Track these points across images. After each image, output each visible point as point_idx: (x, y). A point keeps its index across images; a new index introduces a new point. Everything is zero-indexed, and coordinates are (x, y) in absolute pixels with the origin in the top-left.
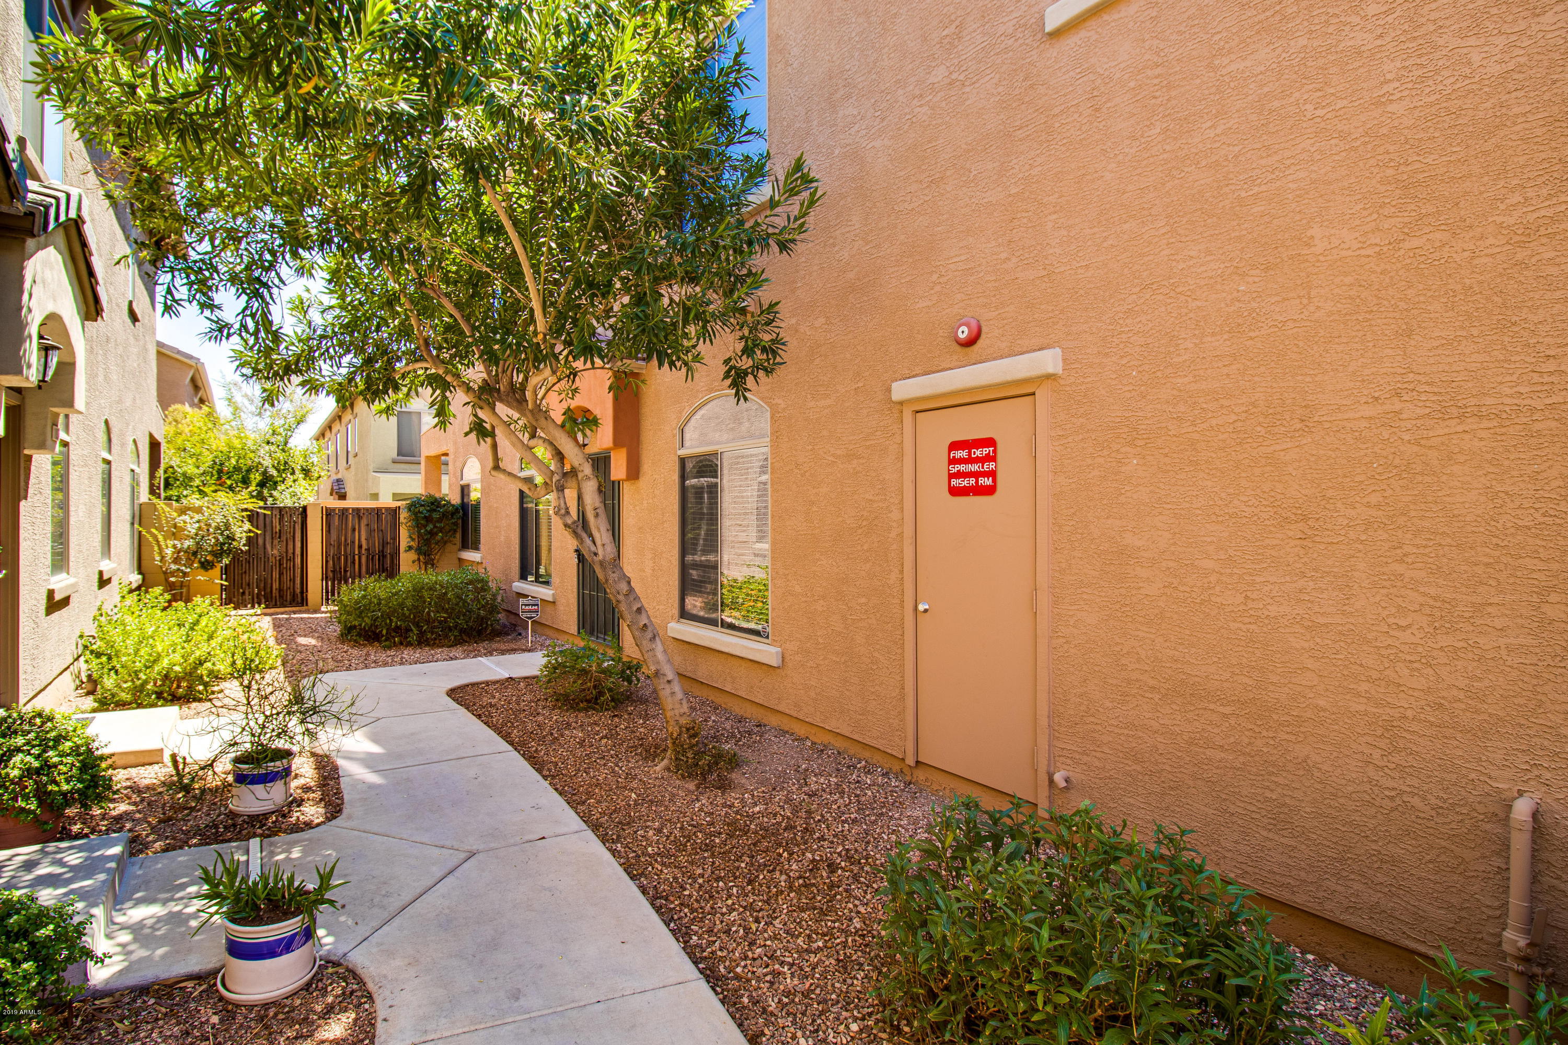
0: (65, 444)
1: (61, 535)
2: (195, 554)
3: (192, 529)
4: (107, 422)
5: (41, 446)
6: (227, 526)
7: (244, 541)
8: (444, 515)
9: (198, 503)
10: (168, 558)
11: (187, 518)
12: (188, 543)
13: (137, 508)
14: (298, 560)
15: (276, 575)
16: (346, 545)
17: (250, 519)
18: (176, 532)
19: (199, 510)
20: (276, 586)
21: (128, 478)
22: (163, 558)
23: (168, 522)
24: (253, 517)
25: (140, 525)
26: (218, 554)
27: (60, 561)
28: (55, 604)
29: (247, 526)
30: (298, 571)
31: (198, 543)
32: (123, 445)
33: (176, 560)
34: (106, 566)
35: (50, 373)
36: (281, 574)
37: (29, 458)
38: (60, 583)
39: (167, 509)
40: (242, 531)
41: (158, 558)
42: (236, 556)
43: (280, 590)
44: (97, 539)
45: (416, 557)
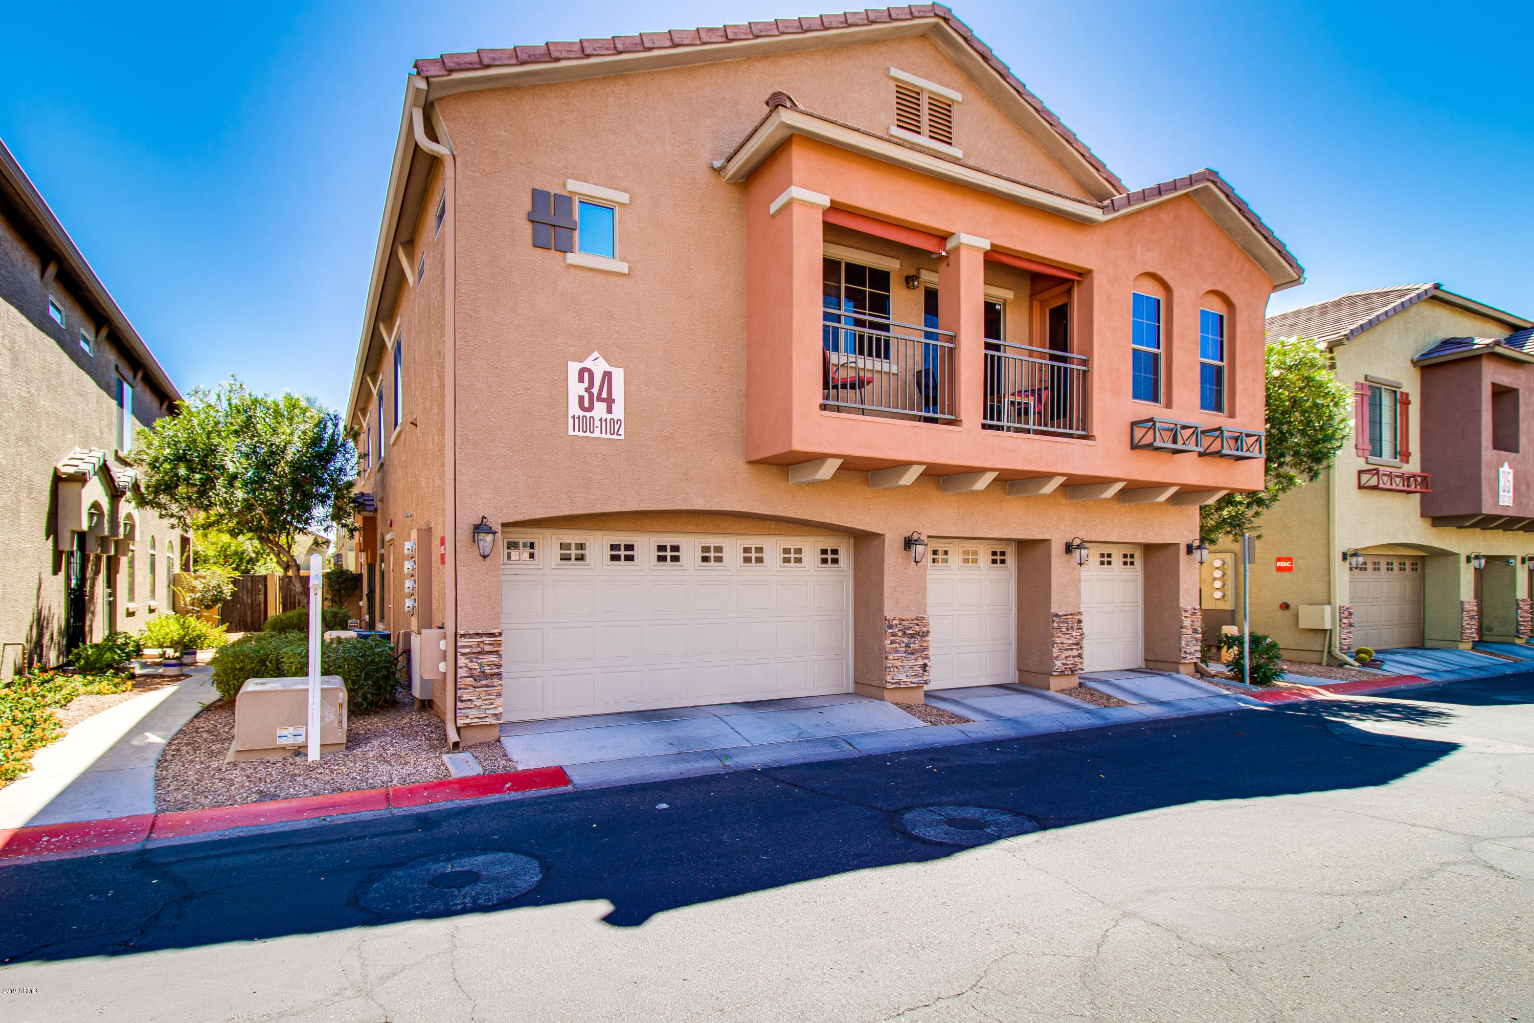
0: (133, 551)
1: (132, 590)
2: (201, 601)
3: (200, 587)
4: (153, 536)
5: (125, 554)
6: (219, 586)
7: (229, 594)
8: (346, 579)
9: (204, 574)
10: (188, 603)
11: (198, 582)
12: (198, 595)
13: (171, 577)
14: (262, 606)
15: (249, 613)
16: (291, 597)
17: (233, 582)
18: (193, 590)
19: (204, 577)
20: (249, 620)
21: (165, 561)
22: (185, 605)
23: (188, 584)
24: (235, 582)
25: (174, 585)
26: (215, 600)
27: (132, 598)
28: (130, 614)
29: (231, 586)
30: (262, 612)
31: (203, 595)
32: (162, 545)
33: (193, 604)
34: (153, 604)
35: (127, 531)
36: (252, 613)
37: (119, 559)
38: (132, 606)
39: (188, 577)
40: (228, 590)
41: (182, 603)
42: (225, 602)
43: (252, 622)
44: (148, 589)
45: (331, 604)
